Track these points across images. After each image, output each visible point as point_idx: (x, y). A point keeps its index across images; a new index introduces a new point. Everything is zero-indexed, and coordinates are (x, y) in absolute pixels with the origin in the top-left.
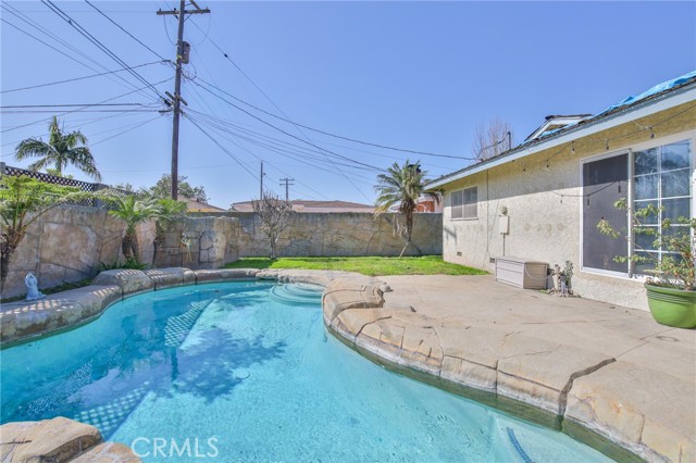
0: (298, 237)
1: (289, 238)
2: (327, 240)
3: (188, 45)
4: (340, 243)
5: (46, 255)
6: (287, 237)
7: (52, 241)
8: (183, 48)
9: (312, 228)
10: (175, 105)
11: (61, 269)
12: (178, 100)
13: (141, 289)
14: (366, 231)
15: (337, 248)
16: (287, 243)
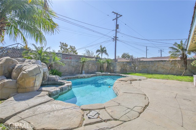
0: (144, 68)
1: (142, 68)
2: (153, 69)
3: (118, 25)
4: (158, 70)
5: (89, 69)
6: (141, 68)
7: (90, 67)
8: (117, 26)
9: (148, 65)
10: (116, 39)
11: (91, 71)
12: (116, 37)
13: (100, 75)
14: (169, 66)
15: (157, 71)
16: (141, 69)
